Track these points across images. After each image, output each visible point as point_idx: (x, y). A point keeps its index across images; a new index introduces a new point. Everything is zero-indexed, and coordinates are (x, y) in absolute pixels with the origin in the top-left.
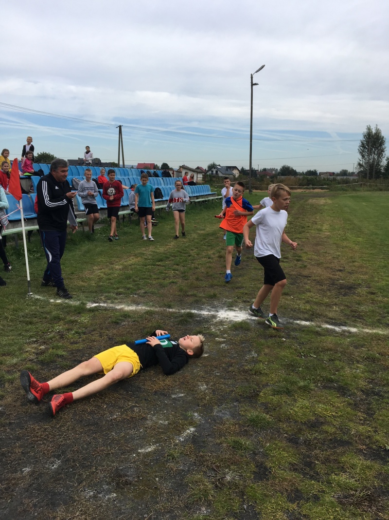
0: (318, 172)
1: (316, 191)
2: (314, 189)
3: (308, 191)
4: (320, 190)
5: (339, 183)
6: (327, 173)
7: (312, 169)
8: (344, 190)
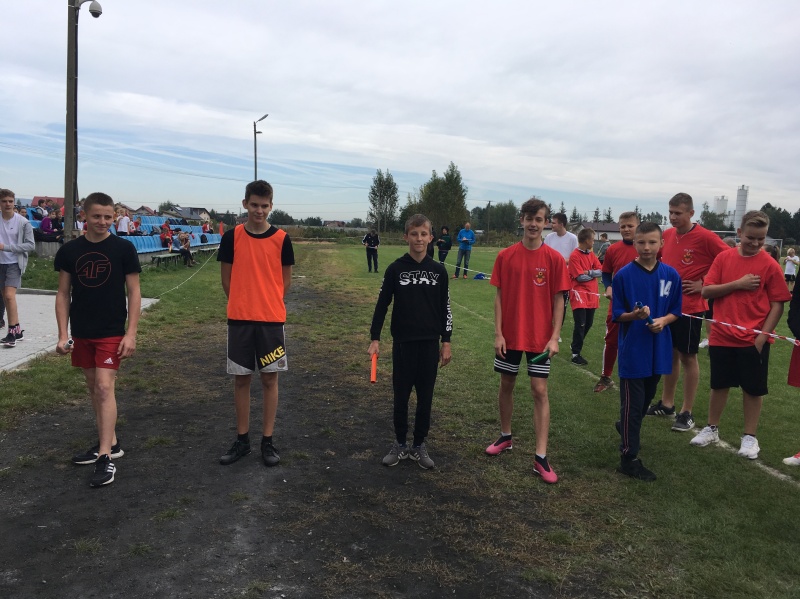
0: (323, 221)
1: (323, 243)
2: (321, 241)
3: (314, 243)
4: (328, 243)
5: (347, 236)
6: (334, 222)
7: (315, 216)
8: (351, 243)
